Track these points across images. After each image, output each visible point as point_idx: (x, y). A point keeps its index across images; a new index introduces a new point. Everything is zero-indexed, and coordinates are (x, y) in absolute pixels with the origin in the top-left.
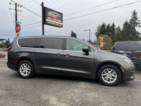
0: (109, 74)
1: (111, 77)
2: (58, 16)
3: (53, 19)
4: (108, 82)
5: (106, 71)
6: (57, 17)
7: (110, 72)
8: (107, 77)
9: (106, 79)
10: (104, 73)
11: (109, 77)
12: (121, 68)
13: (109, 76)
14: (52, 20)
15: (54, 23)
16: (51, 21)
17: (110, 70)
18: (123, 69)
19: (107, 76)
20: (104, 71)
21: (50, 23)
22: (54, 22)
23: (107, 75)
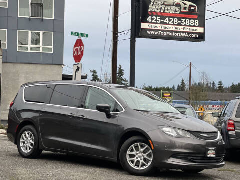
0: (141, 153)
1: (142, 158)
2: (187, 6)
3: (167, 21)
4: (137, 168)
5: (137, 147)
6: (181, 13)
7: (142, 150)
8: (135, 159)
9: (133, 162)
10: (132, 151)
11: (139, 159)
12: (150, 141)
13: (140, 157)
14: (162, 23)
15: (172, 32)
16: (159, 27)
17: (142, 147)
18: (153, 143)
19: (137, 157)
20: (133, 146)
21: (156, 33)
22: (172, 28)
23: (137, 154)
